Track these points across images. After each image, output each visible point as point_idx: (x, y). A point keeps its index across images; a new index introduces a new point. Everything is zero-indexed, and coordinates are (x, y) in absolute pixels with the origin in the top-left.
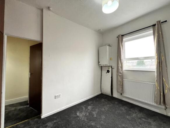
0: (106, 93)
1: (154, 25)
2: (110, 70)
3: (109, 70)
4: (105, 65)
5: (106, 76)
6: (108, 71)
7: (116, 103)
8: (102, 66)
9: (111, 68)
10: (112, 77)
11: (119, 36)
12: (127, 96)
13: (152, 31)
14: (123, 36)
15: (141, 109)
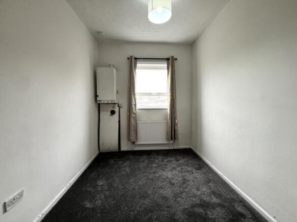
0: (109, 149)
1: (168, 59)
2: (117, 109)
3: (115, 110)
4: (110, 102)
5: (109, 120)
6: (113, 113)
7: (131, 157)
8: (99, 104)
9: (118, 106)
10: (119, 122)
11: (132, 57)
12: (142, 143)
13: (166, 65)
14: (136, 59)
15: (158, 152)
